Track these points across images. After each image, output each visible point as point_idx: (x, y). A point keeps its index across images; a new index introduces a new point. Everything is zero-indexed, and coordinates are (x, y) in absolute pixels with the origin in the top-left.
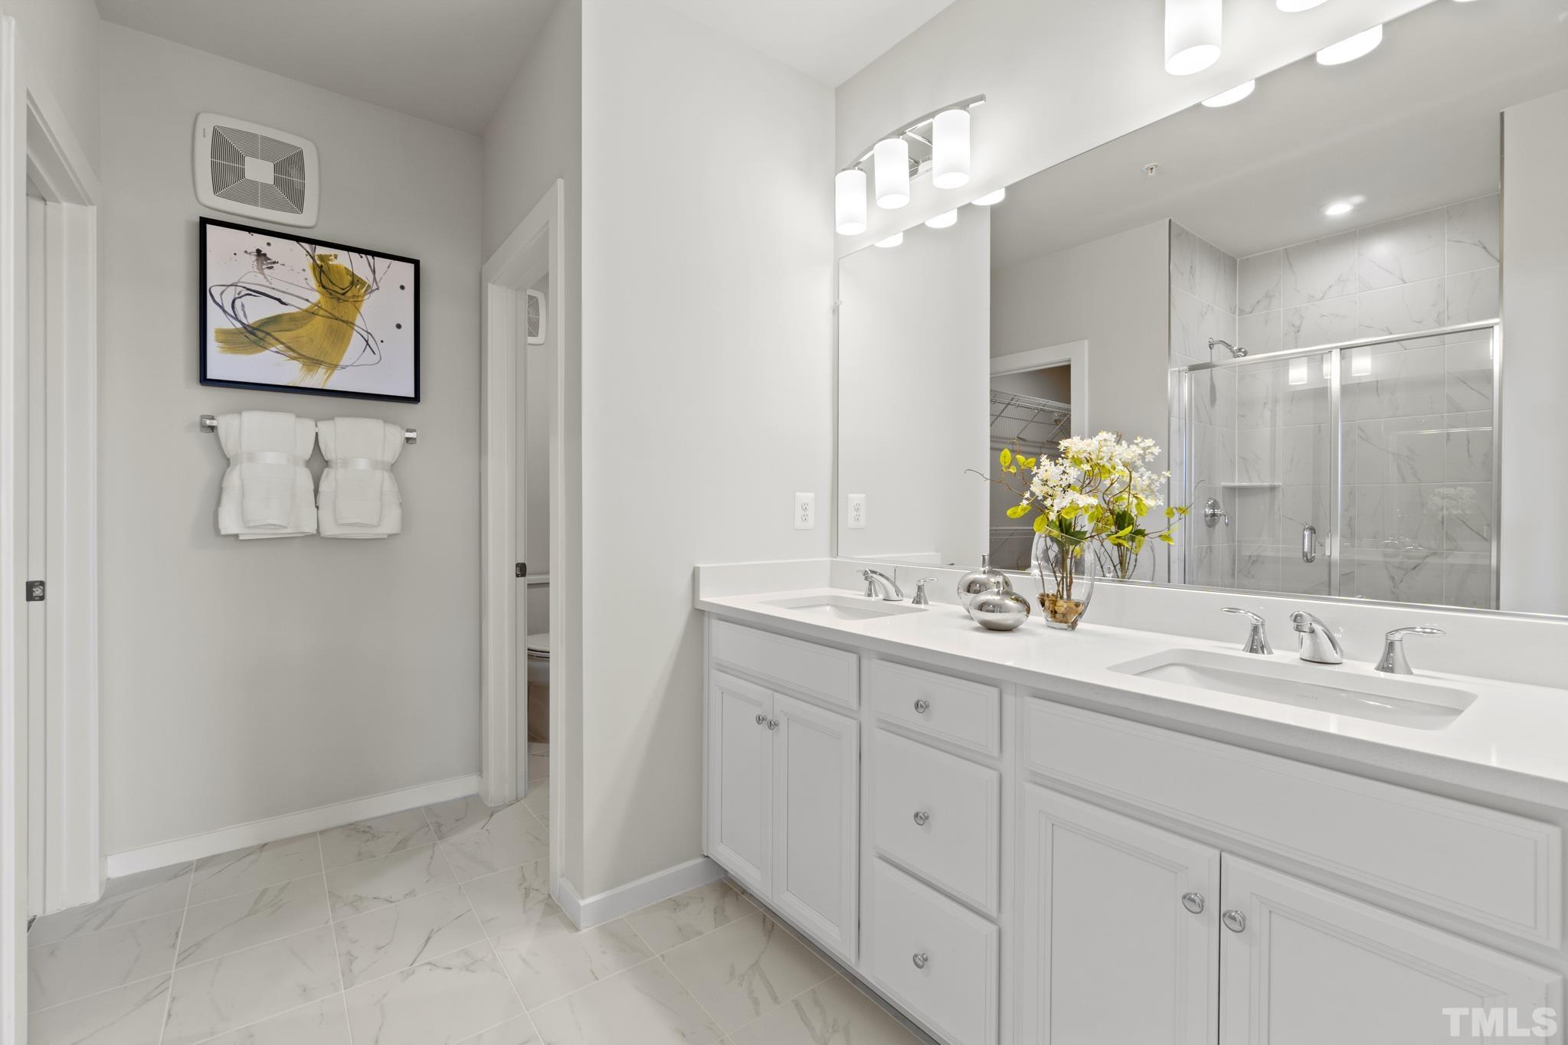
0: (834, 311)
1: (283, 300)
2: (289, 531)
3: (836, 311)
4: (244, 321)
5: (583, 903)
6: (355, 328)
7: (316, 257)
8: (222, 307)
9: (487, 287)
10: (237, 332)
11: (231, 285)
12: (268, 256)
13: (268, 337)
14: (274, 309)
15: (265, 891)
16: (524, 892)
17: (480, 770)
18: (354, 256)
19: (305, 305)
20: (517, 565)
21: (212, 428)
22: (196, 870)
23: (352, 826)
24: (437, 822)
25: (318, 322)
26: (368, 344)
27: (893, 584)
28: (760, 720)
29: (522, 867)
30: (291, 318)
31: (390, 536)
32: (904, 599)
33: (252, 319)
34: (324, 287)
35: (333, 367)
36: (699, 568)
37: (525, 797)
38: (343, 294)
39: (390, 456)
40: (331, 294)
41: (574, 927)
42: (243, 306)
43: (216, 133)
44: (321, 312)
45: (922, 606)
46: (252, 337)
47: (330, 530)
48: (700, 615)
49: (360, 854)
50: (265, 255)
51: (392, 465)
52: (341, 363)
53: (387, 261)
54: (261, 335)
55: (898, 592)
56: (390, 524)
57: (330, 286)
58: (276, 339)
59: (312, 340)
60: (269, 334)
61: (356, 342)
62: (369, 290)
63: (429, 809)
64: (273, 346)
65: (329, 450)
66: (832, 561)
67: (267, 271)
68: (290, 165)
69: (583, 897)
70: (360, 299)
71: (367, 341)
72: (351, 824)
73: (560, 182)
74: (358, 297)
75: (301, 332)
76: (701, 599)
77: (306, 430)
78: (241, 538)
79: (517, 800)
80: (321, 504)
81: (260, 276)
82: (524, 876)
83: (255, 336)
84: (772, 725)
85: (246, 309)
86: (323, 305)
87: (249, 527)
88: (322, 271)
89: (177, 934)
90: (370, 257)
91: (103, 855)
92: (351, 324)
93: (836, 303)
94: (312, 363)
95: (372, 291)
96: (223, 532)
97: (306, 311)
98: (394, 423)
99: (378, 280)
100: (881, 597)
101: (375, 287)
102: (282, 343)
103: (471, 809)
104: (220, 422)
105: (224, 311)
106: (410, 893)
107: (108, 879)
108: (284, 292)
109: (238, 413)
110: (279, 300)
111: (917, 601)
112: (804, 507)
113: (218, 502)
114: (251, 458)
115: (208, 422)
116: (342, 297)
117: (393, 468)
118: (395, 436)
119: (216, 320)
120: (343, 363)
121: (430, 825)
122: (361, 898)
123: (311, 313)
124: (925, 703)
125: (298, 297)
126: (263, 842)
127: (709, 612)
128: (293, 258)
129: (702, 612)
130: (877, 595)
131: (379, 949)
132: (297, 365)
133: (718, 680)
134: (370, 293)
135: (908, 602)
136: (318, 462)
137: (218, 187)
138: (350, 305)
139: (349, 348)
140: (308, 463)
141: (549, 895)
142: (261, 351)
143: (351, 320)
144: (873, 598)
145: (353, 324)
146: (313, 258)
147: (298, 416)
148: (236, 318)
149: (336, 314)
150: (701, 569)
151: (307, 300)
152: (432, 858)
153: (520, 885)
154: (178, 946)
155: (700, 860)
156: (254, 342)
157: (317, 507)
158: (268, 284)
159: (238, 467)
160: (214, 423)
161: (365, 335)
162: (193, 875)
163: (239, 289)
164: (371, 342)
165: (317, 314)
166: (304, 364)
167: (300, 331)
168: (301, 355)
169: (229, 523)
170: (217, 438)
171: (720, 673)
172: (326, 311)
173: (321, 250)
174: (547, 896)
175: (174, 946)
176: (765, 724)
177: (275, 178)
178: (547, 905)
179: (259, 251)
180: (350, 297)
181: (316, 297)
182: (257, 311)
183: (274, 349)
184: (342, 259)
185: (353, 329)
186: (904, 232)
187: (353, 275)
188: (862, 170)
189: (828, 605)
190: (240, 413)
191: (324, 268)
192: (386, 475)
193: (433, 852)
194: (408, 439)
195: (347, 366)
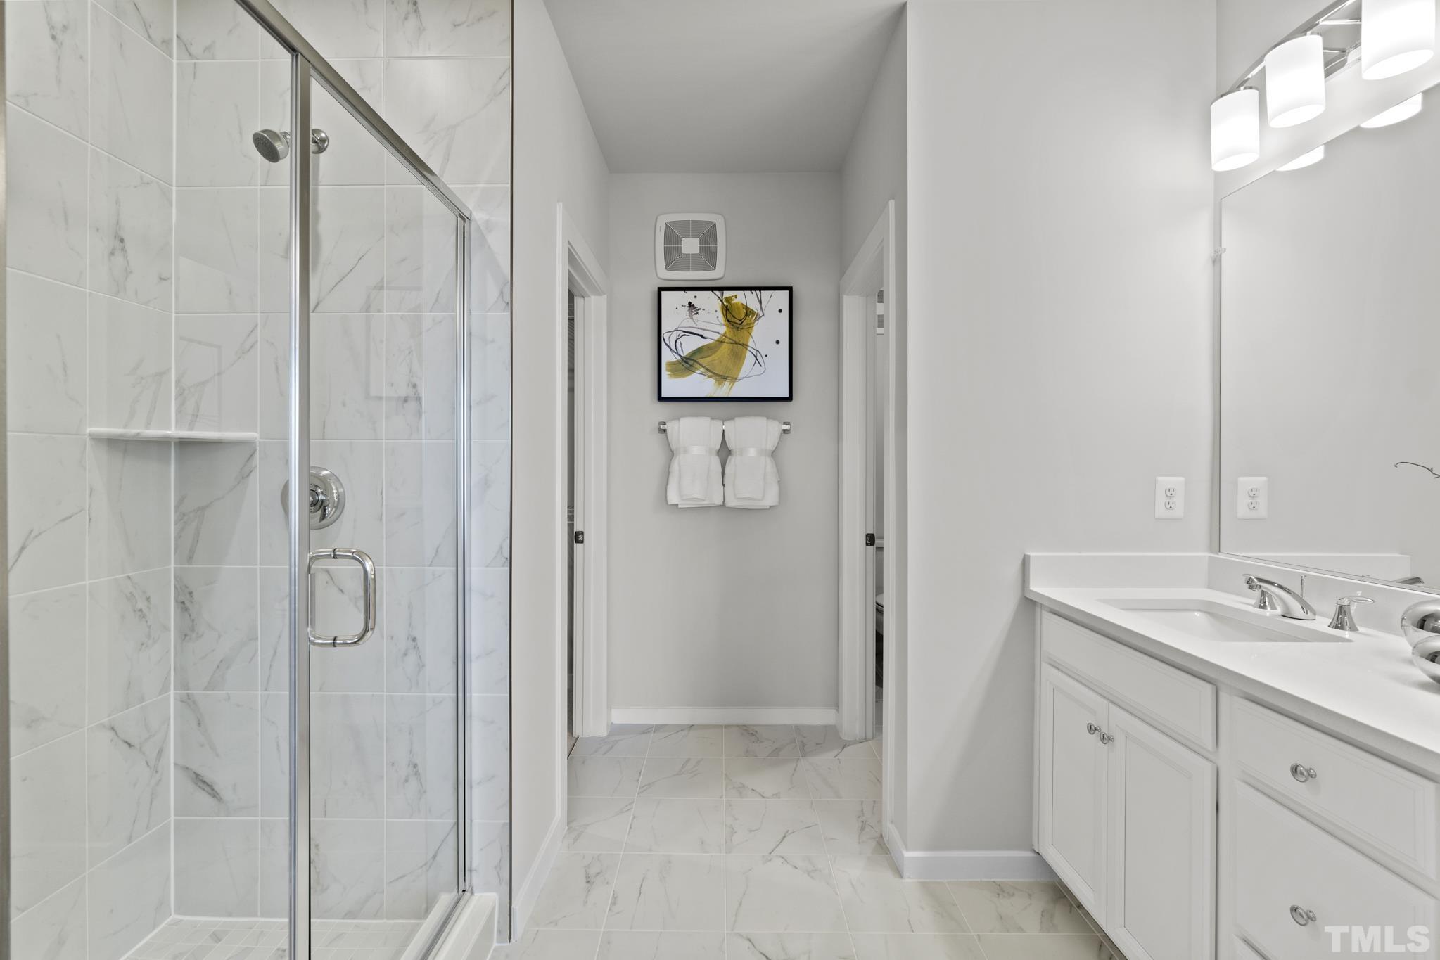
0: (1214, 262)
1: (704, 335)
2: (706, 503)
3: (1217, 261)
4: (682, 355)
5: (907, 854)
6: (749, 348)
7: (724, 300)
8: (669, 347)
9: (843, 298)
10: (677, 363)
11: (675, 331)
12: (695, 306)
13: (695, 363)
14: (699, 343)
15: (688, 760)
16: (860, 824)
17: (836, 704)
18: (748, 293)
19: (717, 337)
20: (867, 535)
21: (665, 431)
22: (654, 732)
23: (745, 728)
24: (802, 742)
25: (725, 348)
26: (757, 359)
27: (1299, 598)
28: (1091, 729)
29: (862, 802)
30: (708, 347)
31: (771, 507)
32: (1317, 617)
33: (686, 352)
34: (728, 321)
35: (734, 379)
36: (1029, 556)
37: (873, 738)
38: (741, 324)
39: (771, 445)
40: (733, 325)
41: (899, 873)
42: (681, 344)
43: (666, 226)
44: (727, 340)
45: (1346, 634)
46: (686, 365)
47: (731, 502)
48: (1029, 605)
49: (747, 751)
50: (693, 305)
51: (773, 452)
52: (739, 377)
53: (770, 292)
54: (691, 362)
55: (1306, 607)
56: (771, 499)
57: (733, 320)
58: (700, 364)
59: (721, 362)
60: (695, 361)
61: (749, 358)
62: (758, 317)
63: (798, 729)
64: (698, 369)
65: (731, 444)
66: (1210, 557)
67: (694, 317)
68: (708, 235)
69: (907, 849)
70: (751, 326)
71: (756, 357)
72: (745, 726)
73: (892, 203)
74: (750, 324)
75: (715, 356)
76: (1032, 588)
77: (718, 427)
78: (680, 506)
79: (866, 740)
80: (726, 483)
81: (691, 320)
82: (862, 810)
83: (687, 364)
84: (1106, 739)
85: (683, 346)
86: (728, 335)
87: (683, 500)
88: (727, 309)
89: (640, 773)
90: (758, 292)
91: (609, 707)
92: (745, 346)
93: (1215, 252)
94: (721, 378)
95: (760, 318)
96: (669, 503)
97: (718, 341)
98: (774, 419)
99: (763, 308)
100: (1279, 611)
101: (761, 314)
102: (703, 367)
103: (828, 738)
104: (668, 427)
105: (671, 349)
106: (776, 794)
107: (612, 723)
108: (704, 330)
109: (676, 419)
110: (701, 336)
111: (1339, 624)
112: (1169, 494)
113: (667, 484)
114: (686, 451)
115: (662, 427)
116: (740, 326)
117: (773, 454)
118: (775, 428)
119: (668, 357)
120: (740, 376)
121: (798, 743)
122: (744, 786)
123: (720, 342)
124: (1308, 771)
125: (712, 331)
126: (692, 723)
127: (1041, 604)
128: (709, 302)
129: (1033, 603)
130: (1273, 608)
131: (751, 831)
132: (712, 381)
133: (1048, 675)
134: (758, 320)
135: (1322, 624)
136: (724, 452)
137: (669, 264)
138: (745, 331)
139: (744, 365)
140: (718, 453)
141: (881, 835)
142: (690, 374)
143: (745, 343)
144: (1268, 612)
145: (747, 345)
146: (721, 301)
147: (712, 419)
148: (677, 353)
149: (736, 340)
150: (1031, 558)
151: (718, 333)
152: (795, 770)
153: (859, 817)
154: (640, 780)
155: (1030, 854)
156: (687, 369)
157: (724, 485)
158: (695, 326)
159: (677, 459)
160: (665, 427)
161: (755, 352)
162: (652, 735)
163: (679, 332)
164: (759, 358)
165: (724, 342)
166: (716, 380)
167: (713, 356)
168: (714, 373)
169: (673, 498)
170: (667, 436)
171: (1050, 667)
172: (730, 339)
173: (727, 294)
174: (879, 835)
175: (638, 780)
176: (1096, 735)
177: (700, 248)
178: (878, 843)
179: (690, 303)
180: (745, 326)
181: (723, 329)
182: (690, 345)
183: (698, 372)
184: (740, 298)
185: (747, 349)
186: (1325, 144)
187: (747, 308)
188: (1251, 88)
189: (1199, 610)
190: (679, 419)
191: (728, 307)
192: (769, 460)
193: (797, 765)
194: (784, 431)
195: (743, 378)
